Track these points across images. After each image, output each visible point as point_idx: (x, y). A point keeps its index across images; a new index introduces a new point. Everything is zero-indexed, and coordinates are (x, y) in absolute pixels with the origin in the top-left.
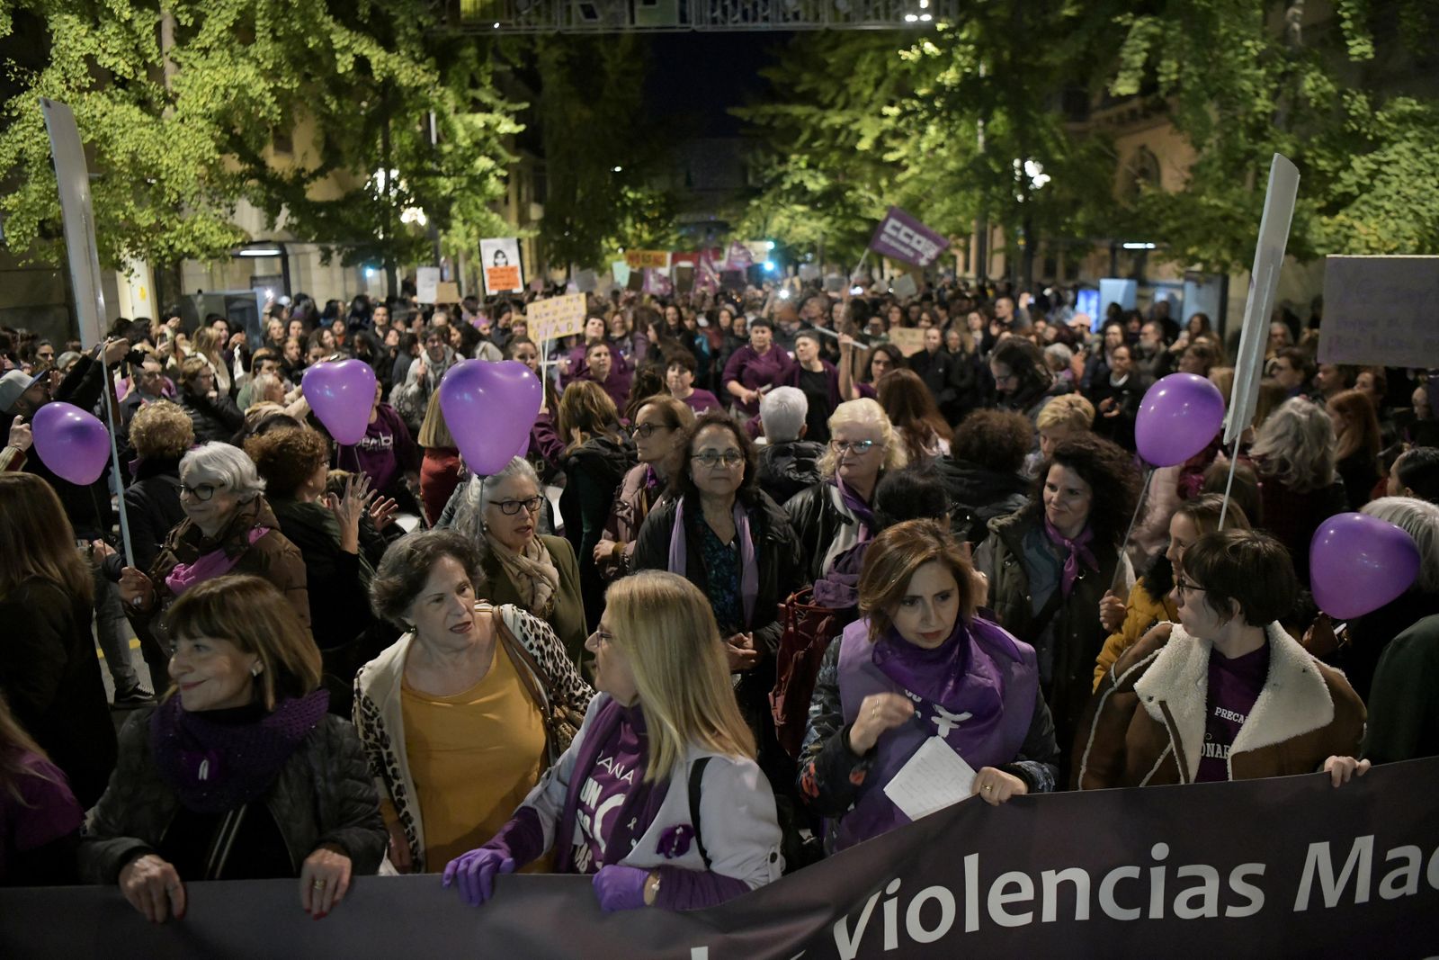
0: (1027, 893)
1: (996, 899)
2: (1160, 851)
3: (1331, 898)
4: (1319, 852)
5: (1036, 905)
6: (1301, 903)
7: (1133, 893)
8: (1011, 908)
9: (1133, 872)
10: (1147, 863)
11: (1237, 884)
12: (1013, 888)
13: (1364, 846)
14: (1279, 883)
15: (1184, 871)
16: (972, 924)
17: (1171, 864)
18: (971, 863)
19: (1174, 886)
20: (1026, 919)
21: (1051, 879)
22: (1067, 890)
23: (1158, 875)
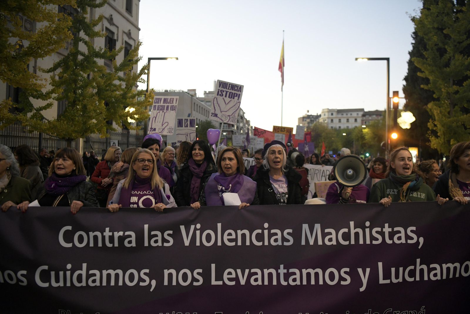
0: (234, 237)
1: (226, 237)
2: (266, 225)
3: (312, 243)
4: (305, 227)
5: (236, 240)
6: (303, 243)
7: (260, 237)
8: (230, 240)
9: (260, 231)
10: (263, 229)
12: (230, 234)
13: (318, 227)
14: (297, 235)
15: (273, 231)
16: (219, 244)
17: (269, 229)
18: (219, 225)
19: (270, 235)
20: (233, 244)
21: (240, 233)
22: (244, 236)
23: (266, 232)
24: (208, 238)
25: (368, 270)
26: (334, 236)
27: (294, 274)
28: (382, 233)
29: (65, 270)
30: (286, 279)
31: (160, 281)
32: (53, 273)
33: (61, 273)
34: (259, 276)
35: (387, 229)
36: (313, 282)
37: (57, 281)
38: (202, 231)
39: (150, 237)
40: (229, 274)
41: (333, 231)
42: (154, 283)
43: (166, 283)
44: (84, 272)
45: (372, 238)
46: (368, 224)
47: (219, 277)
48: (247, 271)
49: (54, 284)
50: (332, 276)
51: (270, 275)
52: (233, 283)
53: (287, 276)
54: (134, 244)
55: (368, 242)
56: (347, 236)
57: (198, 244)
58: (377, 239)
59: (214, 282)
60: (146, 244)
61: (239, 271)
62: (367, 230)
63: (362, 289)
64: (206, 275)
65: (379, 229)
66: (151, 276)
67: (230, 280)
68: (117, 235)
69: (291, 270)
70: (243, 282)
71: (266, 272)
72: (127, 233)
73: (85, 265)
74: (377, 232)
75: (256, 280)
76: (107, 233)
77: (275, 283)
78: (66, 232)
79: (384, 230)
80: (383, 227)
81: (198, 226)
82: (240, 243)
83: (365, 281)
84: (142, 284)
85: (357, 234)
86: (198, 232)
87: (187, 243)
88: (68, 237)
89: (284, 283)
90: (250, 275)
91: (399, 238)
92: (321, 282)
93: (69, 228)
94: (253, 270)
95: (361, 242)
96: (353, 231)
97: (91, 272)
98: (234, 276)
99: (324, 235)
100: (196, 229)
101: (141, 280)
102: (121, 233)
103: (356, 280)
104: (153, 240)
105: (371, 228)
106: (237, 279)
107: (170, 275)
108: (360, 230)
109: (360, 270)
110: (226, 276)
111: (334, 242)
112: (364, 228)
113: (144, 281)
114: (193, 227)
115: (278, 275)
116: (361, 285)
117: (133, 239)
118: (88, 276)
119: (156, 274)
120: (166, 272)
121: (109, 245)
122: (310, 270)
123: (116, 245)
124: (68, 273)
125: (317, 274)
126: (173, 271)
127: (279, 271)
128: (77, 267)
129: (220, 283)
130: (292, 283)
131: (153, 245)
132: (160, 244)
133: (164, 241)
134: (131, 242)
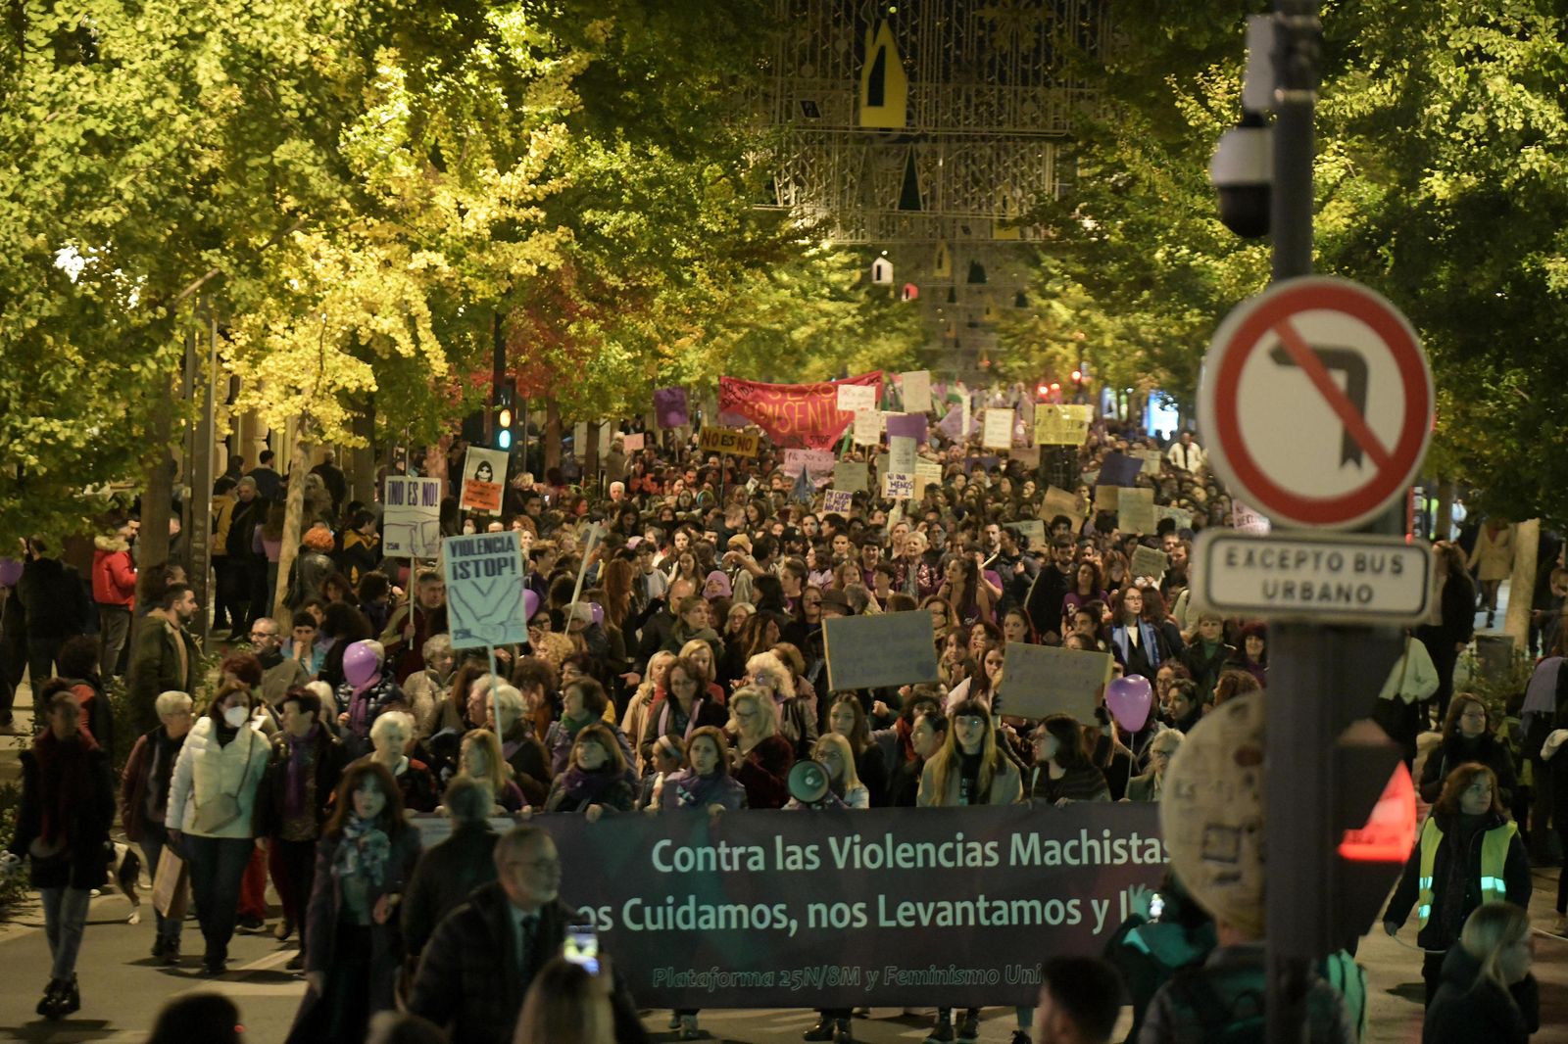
0: (911, 854)
1: (899, 855)
2: (960, 836)
3: (1025, 861)
4: (1016, 838)
5: (914, 859)
6: (1013, 862)
7: (951, 855)
8: (906, 860)
9: (950, 845)
10: (955, 842)
11: (989, 852)
12: (905, 851)
13: (1034, 837)
14: (1004, 850)
15: (971, 845)
16: (890, 865)
17: (965, 842)
18: (889, 837)
19: (966, 852)
20: (910, 865)
21: (920, 848)
22: (926, 853)
23: (960, 847)
24: (873, 857)
25: (1106, 903)
26: (1057, 852)
27: (999, 908)
28: (1127, 848)
29: (665, 905)
30: (988, 916)
31: (803, 921)
32: (648, 910)
33: (660, 910)
34: (949, 913)
35: (1135, 842)
36: (1027, 921)
37: (654, 922)
38: (863, 847)
39: (786, 855)
40: (905, 911)
41: (1056, 844)
42: (794, 924)
43: (812, 924)
44: (691, 908)
45: (1114, 855)
46: (1107, 833)
47: (891, 915)
48: (931, 906)
49: (651, 927)
50: (1054, 912)
51: (965, 911)
52: (911, 924)
53: (989, 912)
54: (761, 867)
55: (1107, 861)
56: (1076, 852)
57: (857, 865)
58: (1120, 857)
59: (883, 923)
60: (780, 866)
61: (920, 906)
62: (1107, 843)
63: (1096, 931)
64: (871, 912)
65: (1123, 842)
66: (787, 913)
67: (908, 919)
68: (737, 852)
69: (996, 903)
70: (925, 922)
71: (959, 906)
72: (751, 849)
73: (692, 899)
74: (1121, 846)
75: (944, 918)
76: (723, 850)
77: (972, 922)
78: (664, 849)
79: (1131, 843)
80: (1129, 838)
81: (857, 838)
82: (920, 864)
83: (1101, 919)
84: (776, 926)
85: (1091, 850)
86: (857, 848)
87: (841, 864)
88: (667, 856)
89: (985, 922)
90: (937, 911)
91: (1152, 856)
92: (1039, 921)
93: (667, 843)
94: (941, 904)
95: (1098, 861)
96: (1085, 845)
97: (702, 908)
98: (912, 913)
99: (1044, 850)
100: (853, 844)
101: (774, 920)
102: (742, 850)
103: (1089, 917)
104: (789, 860)
105: (1112, 839)
106: (916, 918)
107: (818, 913)
108: (1095, 843)
109: (1095, 903)
110: (900, 914)
111: (1058, 861)
112: (1101, 840)
113: (779, 921)
114: (848, 840)
115: (977, 911)
116: (1095, 925)
117: (761, 858)
118: (699, 914)
119: (797, 911)
120: (812, 908)
121: (727, 868)
122: (1022, 903)
123: (736, 867)
124: (670, 910)
125: (1033, 910)
126: (822, 907)
127: (978, 905)
128: (681, 901)
129: (893, 924)
130: (997, 923)
131: (791, 867)
132: (799, 866)
133: (806, 861)
134: (758, 863)
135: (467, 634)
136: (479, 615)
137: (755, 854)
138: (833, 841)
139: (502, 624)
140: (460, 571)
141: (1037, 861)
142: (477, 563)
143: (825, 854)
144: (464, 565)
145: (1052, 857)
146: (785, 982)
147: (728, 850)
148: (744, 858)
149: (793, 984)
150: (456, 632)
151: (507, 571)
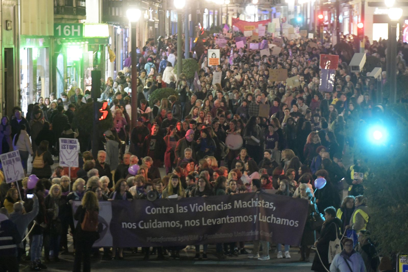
0: (210, 207)
1: (207, 208)
2: (222, 203)
3: (238, 207)
7: (220, 207)
8: (209, 209)
10: (221, 204)
11: (229, 206)
12: (209, 207)
13: (240, 201)
14: (233, 205)
15: (225, 205)
16: (205, 210)
17: (223, 204)
18: (205, 204)
19: (224, 206)
20: (210, 210)
21: (212, 206)
22: (214, 207)
23: (222, 205)
24: (201, 208)
25: (256, 215)
26: (246, 204)
27: (232, 219)
28: (261, 203)
29: (149, 222)
30: (229, 221)
31: (183, 224)
32: (145, 223)
33: (148, 223)
36: (239, 221)
37: (147, 226)
38: (198, 206)
39: (179, 209)
40: (209, 221)
42: (181, 226)
43: (186, 225)
44: (156, 222)
46: (257, 199)
47: (205, 222)
48: (216, 220)
49: (146, 227)
50: (246, 219)
51: (224, 220)
52: (211, 224)
53: (230, 220)
54: (173, 212)
55: (257, 206)
56: (250, 204)
57: (197, 211)
58: (260, 205)
59: (204, 224)
60: (177, 212)
61: (213, 220)
62: (257, 202)
63: (254, 222)
64: (201, 222)
65: (260, 201)
66: (180, 223)
67: (210, 223)
68: (167, 209)
70: (214, 223)
71: (222, 219)
72: (171, 208)
73: (156, 220)
75: (219, 222)
76: (163, 208)
77: (225, 222)
80: (262, 201)
81: (197, 204)
82: (212, 210)
84: (177, 226)
86: (197, 207)
87: (193, 210)
88: (149, 210)
90: (217, 221)
92: (242, 221)
93: (149, 207)
94: (218, 219)
96: (253, 202)
98: (211, 222)
99: (242, 204)
100: (196, 206)
101: (177, 225)
102: (168, 208)
103: (253, 219)
106: (212, 223)
107: (187, 223)
108: (255, 202)
109: (254, 216)
110: (208, 222)
111: (246, 206)
114: (194, 205)
115: (226, 219)
117: (173, 210)
118: (158, 224)
119: (182, 222)
120: (186, 222)
121: (164, 212)
122: (238, 217)
123: (167, 212)
124: (150, 223)
125: (240, 218)
126: (188, 221)
128: (153, 221)
129: (206, 224)
130: (232, 222)
131: (180, 212)
132: (182, 211)
133: (184, 210)
134: (172, 211)
135: (64, 163)
136: (67, 158)
137: (171, 209)
138: (191, 205)
139: (72, 162)
140: (63, 147)
141: (241, 207)
142: (68, 145)
143: (189, 208)
144: (64, 145)
145: (245, 206)
146: (179, 240)
147: (164, 208)
148: (169, 210)
149: (182, 240)
150: (61, 162)
151: (75, 148)
